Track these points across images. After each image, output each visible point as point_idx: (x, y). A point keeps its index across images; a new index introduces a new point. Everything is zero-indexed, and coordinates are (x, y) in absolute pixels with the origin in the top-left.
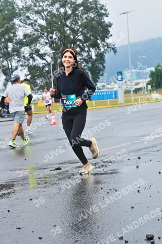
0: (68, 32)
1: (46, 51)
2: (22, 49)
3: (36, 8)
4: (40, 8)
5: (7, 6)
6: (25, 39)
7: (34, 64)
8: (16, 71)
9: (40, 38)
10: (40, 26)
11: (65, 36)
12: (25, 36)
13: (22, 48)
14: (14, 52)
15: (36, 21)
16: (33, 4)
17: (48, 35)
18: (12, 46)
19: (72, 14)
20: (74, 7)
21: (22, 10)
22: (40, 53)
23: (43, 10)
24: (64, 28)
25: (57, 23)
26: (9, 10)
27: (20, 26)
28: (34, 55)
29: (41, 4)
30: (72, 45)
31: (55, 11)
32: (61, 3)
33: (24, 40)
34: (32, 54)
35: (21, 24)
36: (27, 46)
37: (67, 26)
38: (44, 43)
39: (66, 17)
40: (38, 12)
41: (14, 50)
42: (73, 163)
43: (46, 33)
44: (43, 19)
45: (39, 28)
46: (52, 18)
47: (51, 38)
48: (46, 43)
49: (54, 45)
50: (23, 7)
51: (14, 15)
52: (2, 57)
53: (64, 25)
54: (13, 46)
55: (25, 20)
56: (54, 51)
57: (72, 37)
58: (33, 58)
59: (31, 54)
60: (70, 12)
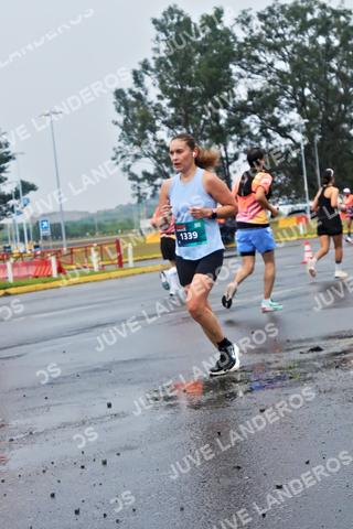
0: (335, 82)
1: (291, 120)
2: (247, 121)
3: (270, 40)
4: (278, 40)
5: (217, 39)
6: (252, 100)
7: (270, 146)
8: (236, 163)
9: (280, 97)
10: (280, 73)
11: (328, 90)
12: (252, 94)
13: (245, 117)
14: (230, 127)
15: (271, 64)
16: (264, 32)
17: (294, 90)
18: (226, 116)
19: (340, 45)
20: (346, 32)
21: (244, 45)
22: (280, 125)
23: (285, 43)
24: (326, 74)
25: (312, 66)
26: (220, 48)
27: (241, 77)
28: (269, 131)
29: (280, 31)
30: (343, 106)
31: (307, 44)
32: (320, 27)
33: (250, 103)
34: (266, 128)
35: (244, 72)
36: (255, 113)
37: (332, 70)
38: (287, 106)
39: (329, 52)
40: (274, 48)
41: (230, 122)
42: (345, 337)
43: (291, 87)
44: (284, 60)
45: (277, 78)
46: (302, 56)
47: (302, 94)
48: (292, 106)
49: (308, 108)
50: (246, 39)
51: (229, 55)
52: (209, 137)
53: (325, 68)
54: (229, 115)
55: (249, 65)
56: (307, 121)
57: (342, 90)
58: (267, 136)
59: (263, 129)
60: (336, 43)
